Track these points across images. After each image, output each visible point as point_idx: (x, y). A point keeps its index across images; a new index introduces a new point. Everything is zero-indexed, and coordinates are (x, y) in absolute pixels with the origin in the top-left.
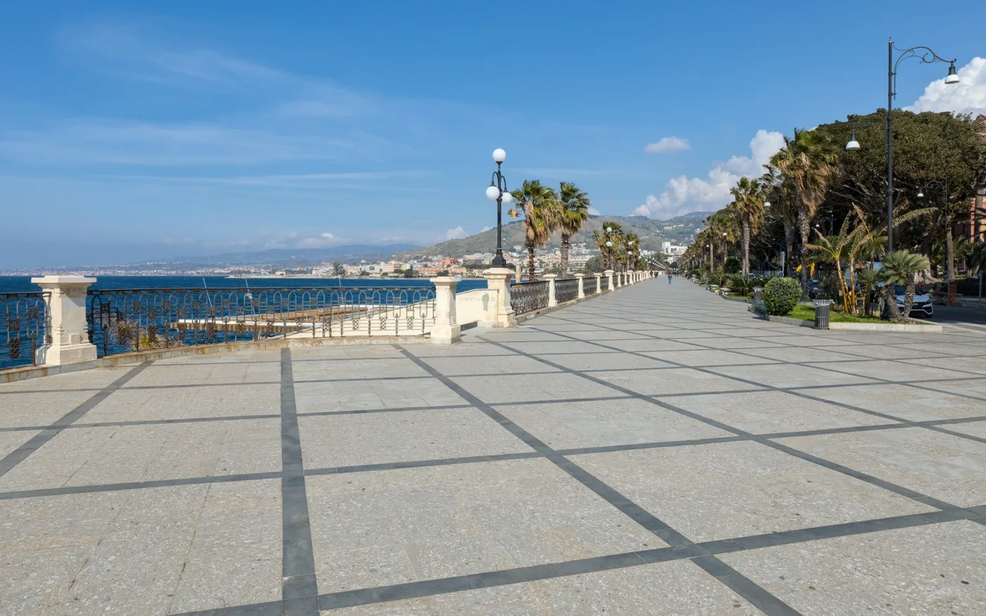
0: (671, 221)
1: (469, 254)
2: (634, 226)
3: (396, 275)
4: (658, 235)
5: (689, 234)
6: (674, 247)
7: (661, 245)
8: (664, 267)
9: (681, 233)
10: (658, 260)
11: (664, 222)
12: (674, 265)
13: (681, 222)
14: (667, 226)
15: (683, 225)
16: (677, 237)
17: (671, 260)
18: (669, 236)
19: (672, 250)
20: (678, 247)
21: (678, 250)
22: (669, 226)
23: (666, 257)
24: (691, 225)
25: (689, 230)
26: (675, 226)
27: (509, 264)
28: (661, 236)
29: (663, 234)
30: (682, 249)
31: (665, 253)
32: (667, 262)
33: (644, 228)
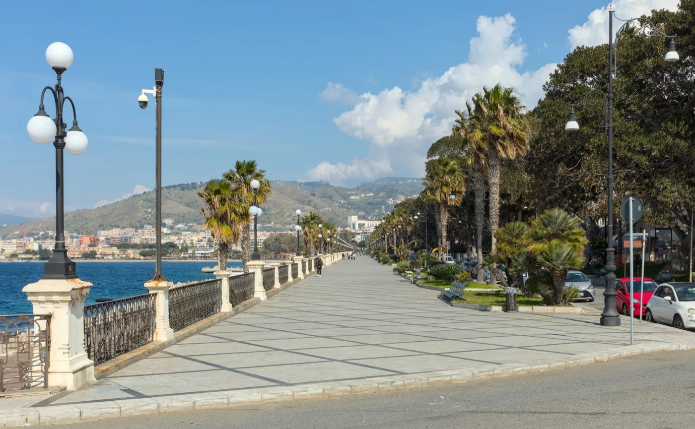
0: (358, 188)
1: (104, 229)
2: (314, 195)
3: (29, 256)
4: (342, 206)
5: (379, 205)
6: (362, 222)
7: (347, 218)
8: (352, 247)
9: (370, 204)
10: (345, 239)
11: (349, 190)
12: (362, 244)
13: (370, 191)
14: (353, 195)
15: (372, 194)
16: (365, 209)
17: (358, 239)
18: (355, 207)
19: (361, 226)
20: (366, 222)
21: (366, 225)
22: (356, 195)
23: (354, 235)
24: (382, 194)
25: (380, 200)
26: (363, 195)
27: (167, 244)
28: (347, 208)
29: (348, 204)
30: (370, 225)
31: (353, 231)
32: (354, 241)
33: (326, 197)
